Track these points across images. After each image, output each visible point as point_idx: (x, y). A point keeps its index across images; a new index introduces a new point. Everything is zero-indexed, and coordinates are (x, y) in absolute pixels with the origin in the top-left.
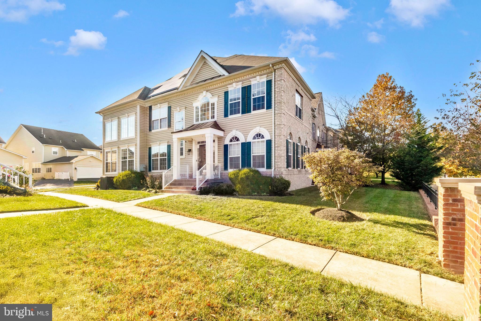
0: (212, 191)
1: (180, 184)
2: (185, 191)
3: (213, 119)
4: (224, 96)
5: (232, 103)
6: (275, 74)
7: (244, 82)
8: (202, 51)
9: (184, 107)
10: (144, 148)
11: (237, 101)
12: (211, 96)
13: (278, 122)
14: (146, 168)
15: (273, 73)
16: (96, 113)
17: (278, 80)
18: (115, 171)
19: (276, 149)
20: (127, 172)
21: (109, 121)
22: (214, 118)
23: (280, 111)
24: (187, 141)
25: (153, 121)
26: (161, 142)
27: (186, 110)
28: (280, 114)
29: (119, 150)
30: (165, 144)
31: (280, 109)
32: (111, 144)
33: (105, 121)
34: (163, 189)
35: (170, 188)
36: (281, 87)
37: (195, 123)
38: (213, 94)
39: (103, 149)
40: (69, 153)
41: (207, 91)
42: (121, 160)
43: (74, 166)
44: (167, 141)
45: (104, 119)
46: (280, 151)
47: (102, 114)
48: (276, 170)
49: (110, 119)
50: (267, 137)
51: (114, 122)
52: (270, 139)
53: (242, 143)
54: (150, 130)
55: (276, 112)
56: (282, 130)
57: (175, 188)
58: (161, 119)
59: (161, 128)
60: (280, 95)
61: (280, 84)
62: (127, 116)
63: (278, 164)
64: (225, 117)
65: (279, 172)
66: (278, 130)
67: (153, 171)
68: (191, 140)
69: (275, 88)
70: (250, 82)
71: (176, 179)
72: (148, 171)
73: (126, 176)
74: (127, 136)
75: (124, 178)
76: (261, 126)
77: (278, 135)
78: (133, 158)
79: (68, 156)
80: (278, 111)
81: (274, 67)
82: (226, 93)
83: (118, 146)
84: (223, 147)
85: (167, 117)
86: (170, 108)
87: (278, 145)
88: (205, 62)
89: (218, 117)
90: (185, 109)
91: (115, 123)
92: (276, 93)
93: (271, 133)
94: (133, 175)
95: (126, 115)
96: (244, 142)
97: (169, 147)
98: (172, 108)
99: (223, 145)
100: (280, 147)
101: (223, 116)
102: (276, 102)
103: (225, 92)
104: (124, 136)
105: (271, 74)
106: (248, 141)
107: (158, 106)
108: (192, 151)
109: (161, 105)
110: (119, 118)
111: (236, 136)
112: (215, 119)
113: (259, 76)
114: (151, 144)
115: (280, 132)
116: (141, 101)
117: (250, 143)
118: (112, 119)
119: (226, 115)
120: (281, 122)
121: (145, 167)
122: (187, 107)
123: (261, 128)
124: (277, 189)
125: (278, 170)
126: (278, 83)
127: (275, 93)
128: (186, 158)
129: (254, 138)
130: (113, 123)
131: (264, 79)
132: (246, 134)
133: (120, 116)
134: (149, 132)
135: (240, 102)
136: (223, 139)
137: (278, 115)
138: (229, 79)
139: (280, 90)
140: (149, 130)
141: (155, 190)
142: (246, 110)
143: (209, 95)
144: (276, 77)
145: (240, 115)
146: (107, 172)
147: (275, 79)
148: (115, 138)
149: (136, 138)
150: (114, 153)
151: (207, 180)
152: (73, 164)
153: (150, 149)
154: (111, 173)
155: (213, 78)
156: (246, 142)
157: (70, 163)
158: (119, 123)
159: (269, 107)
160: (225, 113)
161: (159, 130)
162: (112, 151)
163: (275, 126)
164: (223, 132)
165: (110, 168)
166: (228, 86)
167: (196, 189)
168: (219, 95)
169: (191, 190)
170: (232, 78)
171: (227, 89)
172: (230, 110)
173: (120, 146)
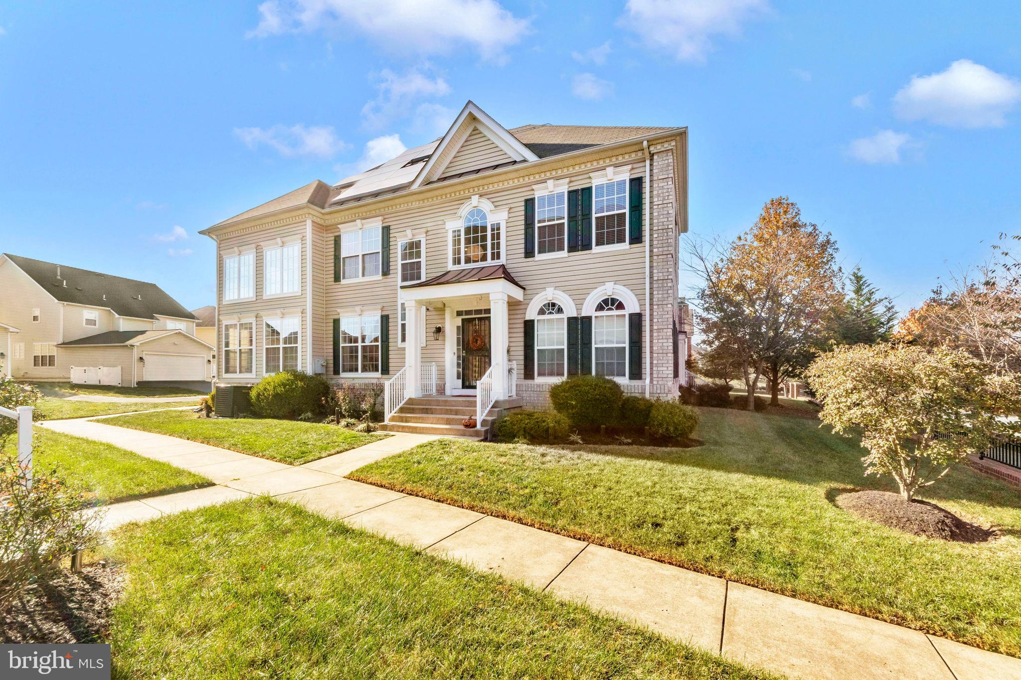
0: (522, 432)
1: (426, 411)
2: (446, 429)
3: (496, 261)
4: (523, 208)
5: (545, 227)
6: (651, 165)
7: (573, 179)
8: (470, 102)
9: (424, 230)
10: (322, 321)
11: (556, 222)
12: (492, 207)
13: (661, 274)
14: (327, 367)
15: (648, 162)
16: (200, 233)
17: (660, 177)
18: (249, 370)
19: (655, 334)
20: (283, 376)
21: (234, 252)
22: (498, 258)
23: (666, 249)
24: (431, 309)
25: (344, 258)
26: (364, 308)
27: (428, 238)
28: (665, 256)
29: (258, 323)
30: (375, 312)
31: (664, 245)
32: (240, 307)
33: (221, 252)
34: (386, 422)
35: (401, 419)
36: (667, 194)
37: (451, 267)
38: (496, 204)
39: (219, 319)
40: (125, 324)
41: (481, 196)
42: (265, 347)
43: (136, 353)
44: (380, 306)
45: (219, 248)
46: (665, 341)
47: (214, 237)
48: (655, 383)
49: (236, 249)
50: (632, 306)
51: (247, 257)
52: (638, 311)
53: (569, 319)
54: (337, 279)
55: (655, 250)
56: (669, 292)
57: (417, 420)
58: (363, 255)
59: (363, 275)
60: (666, 212)
61: (666, 187)
62: (280, 244)
63: (659, 369)
64: (526, 257)
65: (662, 387)
66: (661, 292)
67: (343, 375)
68: (441, 306)
69: (651, 197)
70: (588, 181)
71: (413, 396)
72: (332, 373)
73: (284, 385)
74: (279, 291)
75: (279, 390)
76: (616, 282)
77: (660, 303)
78: (296, 342)
79: (121, 330)
80: (660, 249)
81: (652, 148)
82: (529, 204)
83: (257, 312)
84: (522, 325)
85: (380, 250)
86: (386, 230)
87: (660, 327)
88: (475, 129)
89: (509, 257)
90: (424, 235)
91: (249, 258)
92: (655, 207)
93: (641, 297)
94: (300, 384)
95: (279, 240)
96: (575, 315)
97: (385, 320)
98: (391, 231)
99: (522, 321)
100: (665, 330)
101: (523, 255)
102: (655, 228)
103: (527, 201)
104: (272, 290)
105: (641, 164)
106: (584, 313)
107: (357, 226)
108: (444, 332)
109: (364, 221)
110: (258, 248)
111: (553, 301)
112: (503, 260)
113: (612, 168)
114: (339, 310)
115: (665, 296)
116: (315, 210)
117: (589, 318)
118: (240, 248)
119: (529, 253)
120: (667, 274)
121: (325, 364)
122: (429, 229)
123: (617, 286)
124: (676, 429)
125: (660, 383)
126: (661, 185)
127: (651, 208)
128: (429, 347)
129: (600, 308)
130: (242, 258)
131: (625, 175)
132: (579, 297)
133: (261, 243)
134: (333, 283)
135: (564, 223)
136: (521, 307)
137: (660, 257)
138: (537, 170)
139: (665, 202)
140: (333, 279)
141: (365, 425)
142: (579, 243)
143: (486, 205)
144: (655, 171)
145: (564, 254)
146: (227, 371)
147: (651, 176)
148: (248, 293)
149: (303, 296)
150: (246, 328)
151: (496, 402)
152: (135, 350)
153: (336, 322)
154: (238, 375)
155: (496, 167)
156: (579, 316)
157: (127, 346)
158: (258, 258)
159: (637, 239)
160: (526, 248)
161: (361, 279)
162: (241, 325)
163: (651, 283)
164: (521, 291)
165: (235, 362)
166: (534, 187)
167: (475, 426)
168: (512, 206)
169: (462, 427)
170: (543, 168)
171: (532, 192)
172: (539, 242)
173: (261, 313)
